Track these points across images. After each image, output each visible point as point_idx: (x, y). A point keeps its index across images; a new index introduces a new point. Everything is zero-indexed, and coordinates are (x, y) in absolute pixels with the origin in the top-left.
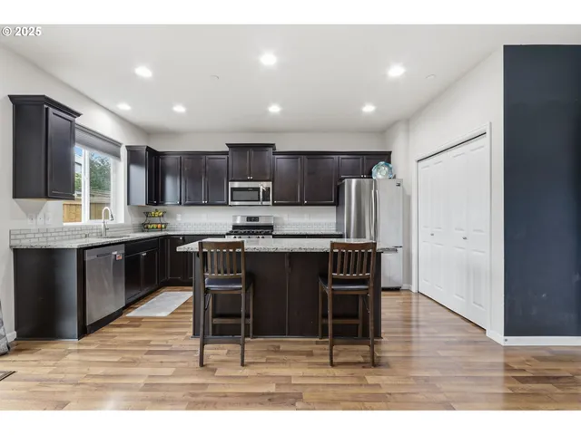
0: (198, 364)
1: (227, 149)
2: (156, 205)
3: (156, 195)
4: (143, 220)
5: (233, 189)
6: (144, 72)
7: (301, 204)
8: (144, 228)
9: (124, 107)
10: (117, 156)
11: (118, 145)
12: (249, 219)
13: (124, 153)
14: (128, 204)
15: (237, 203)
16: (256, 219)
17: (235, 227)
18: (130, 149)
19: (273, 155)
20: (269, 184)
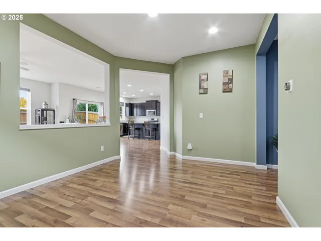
1: (146, 102)
2: (132, 116)
3: (131, 113)
4: (129, 119)
5: (148, 112)
8: (129, 121)
9: (124, 96)
10: (123, 105)
11: (123, 103)
13: (125, 105)
14: (126, 116)
15: (149, 115)
17: (149, 121)
18: (126, 104)
19: (156, 103)
20: (155, 110)
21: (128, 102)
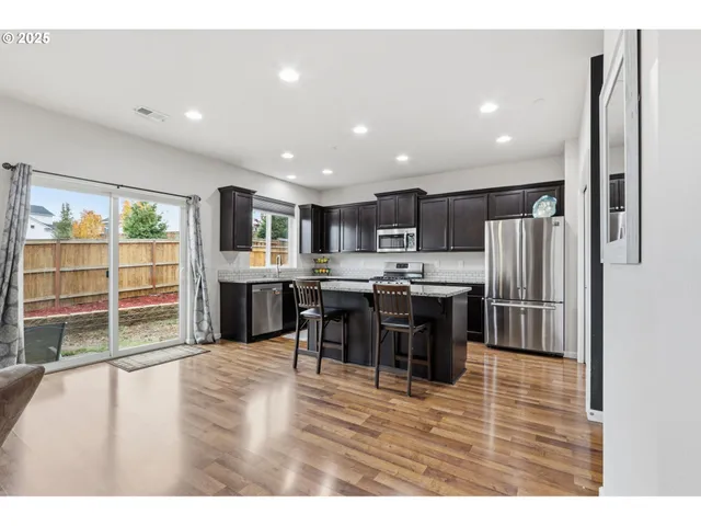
0: (292, 366)
1: (375, 199)
2: (322, 252)
3: (321, 243)
4: (313, 265)
5: (381, 237)
6: (288, 156)
7: (447, 250)
8: (314, 272)
9: (291, 177)
10: (292, 214)
11: (293, 205)
12: (399, 266)
13: (297, 211)
14: (300, 252)
15: (386, 250)
16: (405, 266)
17: (387, 273)
18: (302, 208)
19: (418, 200)
20: (413, 231)
21: (308, 201)
